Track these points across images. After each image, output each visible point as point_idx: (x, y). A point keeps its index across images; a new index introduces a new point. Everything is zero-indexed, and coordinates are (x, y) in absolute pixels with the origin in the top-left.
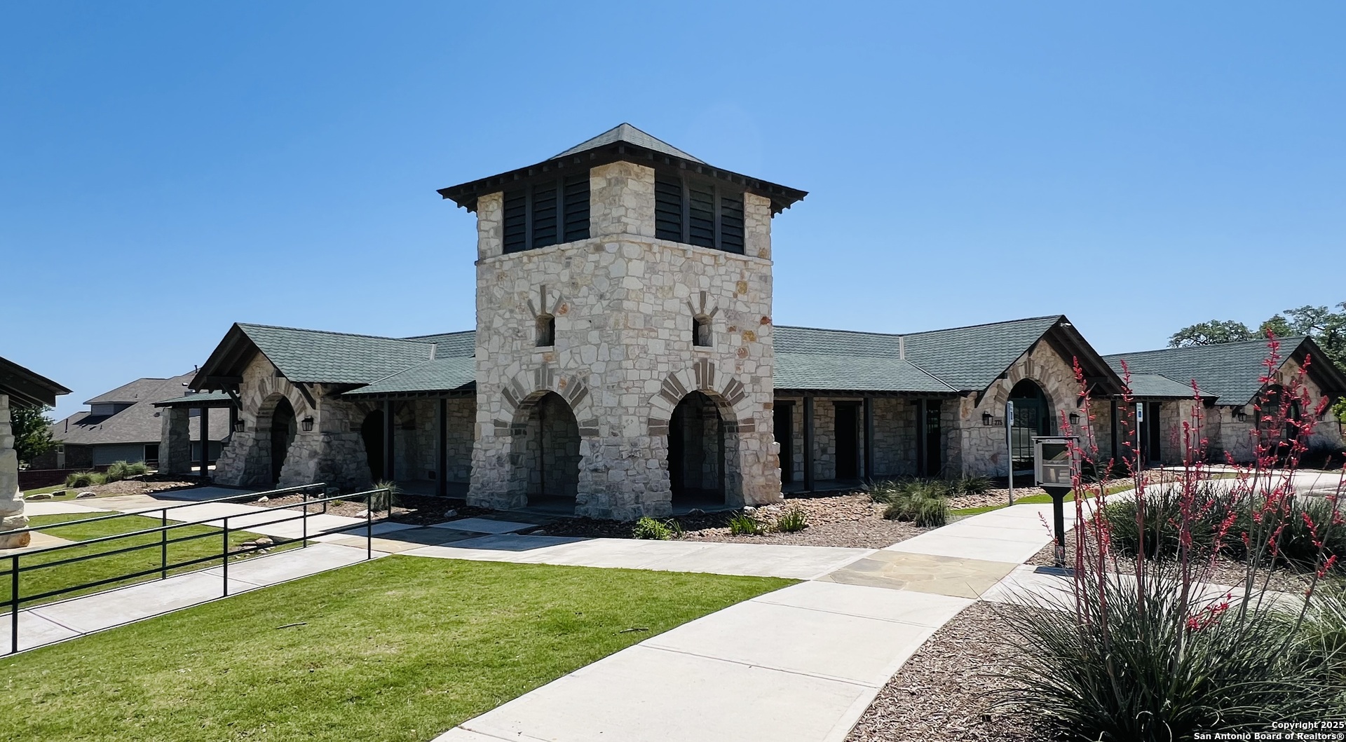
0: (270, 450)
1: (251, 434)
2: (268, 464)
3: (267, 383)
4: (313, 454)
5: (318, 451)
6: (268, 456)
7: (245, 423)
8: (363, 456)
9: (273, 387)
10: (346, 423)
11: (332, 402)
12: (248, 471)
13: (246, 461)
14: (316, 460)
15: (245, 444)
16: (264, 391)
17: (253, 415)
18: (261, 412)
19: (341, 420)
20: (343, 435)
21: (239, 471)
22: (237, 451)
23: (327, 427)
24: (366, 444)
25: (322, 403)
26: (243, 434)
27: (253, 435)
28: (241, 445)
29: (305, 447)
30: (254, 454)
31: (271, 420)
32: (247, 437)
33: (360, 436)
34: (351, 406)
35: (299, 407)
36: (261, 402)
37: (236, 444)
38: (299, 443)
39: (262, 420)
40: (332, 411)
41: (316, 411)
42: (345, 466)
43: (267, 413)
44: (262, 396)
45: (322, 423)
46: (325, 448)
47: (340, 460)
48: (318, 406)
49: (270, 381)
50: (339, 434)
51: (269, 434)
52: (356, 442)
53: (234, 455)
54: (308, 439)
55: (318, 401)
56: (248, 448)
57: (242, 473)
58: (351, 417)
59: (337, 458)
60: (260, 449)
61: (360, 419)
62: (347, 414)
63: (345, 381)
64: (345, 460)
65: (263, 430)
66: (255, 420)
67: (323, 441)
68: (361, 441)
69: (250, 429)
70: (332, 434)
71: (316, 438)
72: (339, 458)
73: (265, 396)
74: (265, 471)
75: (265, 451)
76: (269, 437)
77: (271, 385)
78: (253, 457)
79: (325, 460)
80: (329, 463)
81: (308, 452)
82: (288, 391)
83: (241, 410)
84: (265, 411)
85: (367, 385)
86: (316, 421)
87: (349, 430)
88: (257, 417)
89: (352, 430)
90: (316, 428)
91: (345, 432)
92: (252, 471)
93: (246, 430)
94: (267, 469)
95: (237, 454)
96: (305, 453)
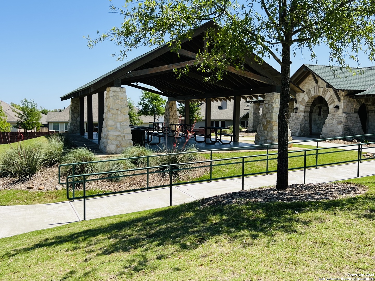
0: (309, 121)
1: (302, 114)
2: (308, 127)
3: (312, 91)
4: (340, 123)
5: (343, 121)
6: (308, 123)
7: (298, 109)
8: (360, 124)
9: (315, 93)
10: (352, 109)
11: (347, 99)
12: (301, 130)
13: (301, 125)
14: (342, 125)
15: (299, 118)
16: (310, 94)
17: (303, 106)
18: (307, 104)
19: (351, 107)
20: (351, 114)
21: (298, 129)
22: (295, 121)
23: (346, 110)
24: (361, 119)
25: (344, 99)
26: (297, 114)
27: (303, 114)
28: (297, 119)
29: (335, 119)
30: (304, 122)
31: (310, 108)
32: (300, 115)
33: (358, 115)
34: (355, 101)
35: (330, 101)
36: (308, 99)
37: (294, 118)
38: (331, 118)
39: (307, 108)
40: (347, 103)
41: (341, 103)
42: (353, 129)
43: (309, 104)
44: (309, 97)
45: (344, 109)
46: (346, 120)
47: (351, 126)
48: (341, 101)
49: (314, 90)
50: (350, 114)
51: (309, 114)
52: (356, 118)
53: (294, 123)
54: (336, 116)
55: (342, 98)
56: (301, 120)
57: (299, 130)
58: (354, 106)
59: (350, 125)
60: (306, 120)
61: (358, 108)
62: (353, 105)
63: (356, 89)
64: (353, 126)
65: (307, 112)
66: (304, 107)
67: (344, 117)
68: (358, 118)
69: (301, 111)
70: (348, 114)
71: (340, 115)
72: (351, 125)
73: (310, 96)
74: (307, 130)
75: (307, 121)
76: (309, 115)
77: (314, 92)
78: (303, 124)
79: (346, 125)
80: (347, 127)
81: (337, 121)
82: (324, 94)
83: (296, 103)
84: (308, 104)
85: (365, 91)
86: (340, 108)
87: (353, 112)
88: (305, 106)
89: (355, 112)
90: (341, 111)
91: (352, 113)
92: (303, 129)
93: (298, 112)
94: (308, 129)
95: (295, 122)
96: (335, 122)
